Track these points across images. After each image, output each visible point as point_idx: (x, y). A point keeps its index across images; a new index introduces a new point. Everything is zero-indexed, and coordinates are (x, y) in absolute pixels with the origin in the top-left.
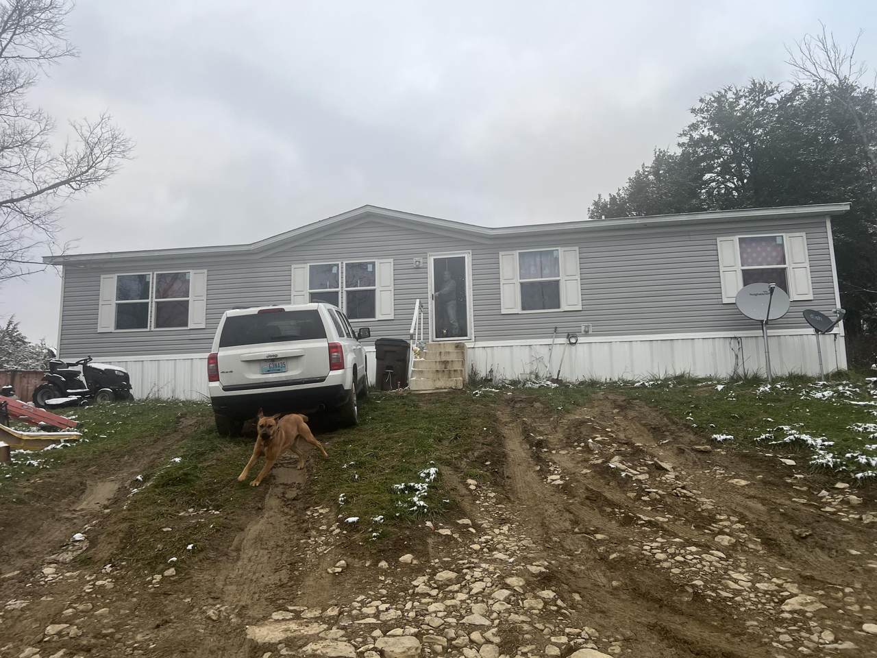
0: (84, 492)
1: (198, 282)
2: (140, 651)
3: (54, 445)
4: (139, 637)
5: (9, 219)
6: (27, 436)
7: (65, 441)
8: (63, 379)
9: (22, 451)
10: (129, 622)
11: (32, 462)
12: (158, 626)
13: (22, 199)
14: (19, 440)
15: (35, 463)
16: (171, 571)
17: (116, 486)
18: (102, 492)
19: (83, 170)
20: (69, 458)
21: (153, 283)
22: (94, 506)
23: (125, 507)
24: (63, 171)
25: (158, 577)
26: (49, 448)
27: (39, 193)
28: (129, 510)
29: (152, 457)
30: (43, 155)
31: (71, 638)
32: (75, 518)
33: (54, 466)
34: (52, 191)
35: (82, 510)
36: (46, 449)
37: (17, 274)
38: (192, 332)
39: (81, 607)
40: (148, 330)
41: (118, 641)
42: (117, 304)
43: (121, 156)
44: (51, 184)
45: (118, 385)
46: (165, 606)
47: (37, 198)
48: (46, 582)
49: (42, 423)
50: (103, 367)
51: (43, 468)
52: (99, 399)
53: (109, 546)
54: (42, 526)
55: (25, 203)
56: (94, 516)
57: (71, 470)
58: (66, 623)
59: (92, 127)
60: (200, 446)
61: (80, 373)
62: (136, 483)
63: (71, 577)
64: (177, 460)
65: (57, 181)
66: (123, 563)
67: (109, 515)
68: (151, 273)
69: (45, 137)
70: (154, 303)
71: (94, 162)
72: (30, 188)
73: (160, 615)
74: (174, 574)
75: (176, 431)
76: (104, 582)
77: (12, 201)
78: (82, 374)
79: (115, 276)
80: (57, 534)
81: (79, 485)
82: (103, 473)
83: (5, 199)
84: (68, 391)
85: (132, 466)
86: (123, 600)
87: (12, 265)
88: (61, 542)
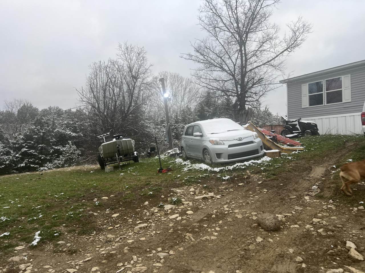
0: (311, 170)
1: (346, 81)
2: (356, 237)
3: (295, 152)
4: (354, 231)
5: (268, 69)
6: (285, 148)
7: (299, 150)
8: (291, 127)
9: (284, 153)
10: (348, 224)
11: (289, 157)
12: (362, 229)
13: (272, 60)
14: (283, 149)
15: (290, 158)
16: (362, 207)
17: (324, 169)
18: (318, 171)
19: (293, 43)
20: (302, 157)
21: (324, 85)
22: (317, 176)
23: (332, 178)
24: (285, 46)
25: (356, 209)
26: (293, 153)
27: (277, 56)
28: (334, 179)
29: (337, 159)
30: (277, 41)
31: (324, 225)
32: (311, 180)
33: (297, 160)
34: (281, 54)
35: (312, 177)
36: (292, 153)
37: (272, 89)
38: (344, 104)
39: (325, 214)
40: (324, 105)
41: (345, 231)
42: (309, 96)
43: (307, 32)
44: (281, 52)
45: (313, 129)
46: (363, 221)
47: (276, 58)
48: (307, 202)
49: (288, 143)
50: (306, 122)
51: (293, 160)
52: (305, 135)
53: (329, 193)
54: (299, 181)
55: (273, 61)
56: (318, 180)
57: (303, 162)
58: (320, 219)
59: (295, 24)
60: (360, 155)
61: (297, 124)
62: (333, 169)
63: (316, 202)
64: (350, 160)
65: (283, 50)
66: (337, 200)
67: (325, 180)
68: (323, 80)
69: (277, 34)
70: (325, 94)
71: (296, 38)
73: (361, 224)
74: (363, 209)
75: (345, 148)
76: (331, 206)
77: (268, 62)
78: (298, 125)
79: (307, 84)
80: (306, 184)
81: (309, 167)
82: (318, 163)
83: (266, 62)
84: (293, 132)
85: (328, 161)
86: (341, 215)
87: (270, 86)
88: (308, 188)
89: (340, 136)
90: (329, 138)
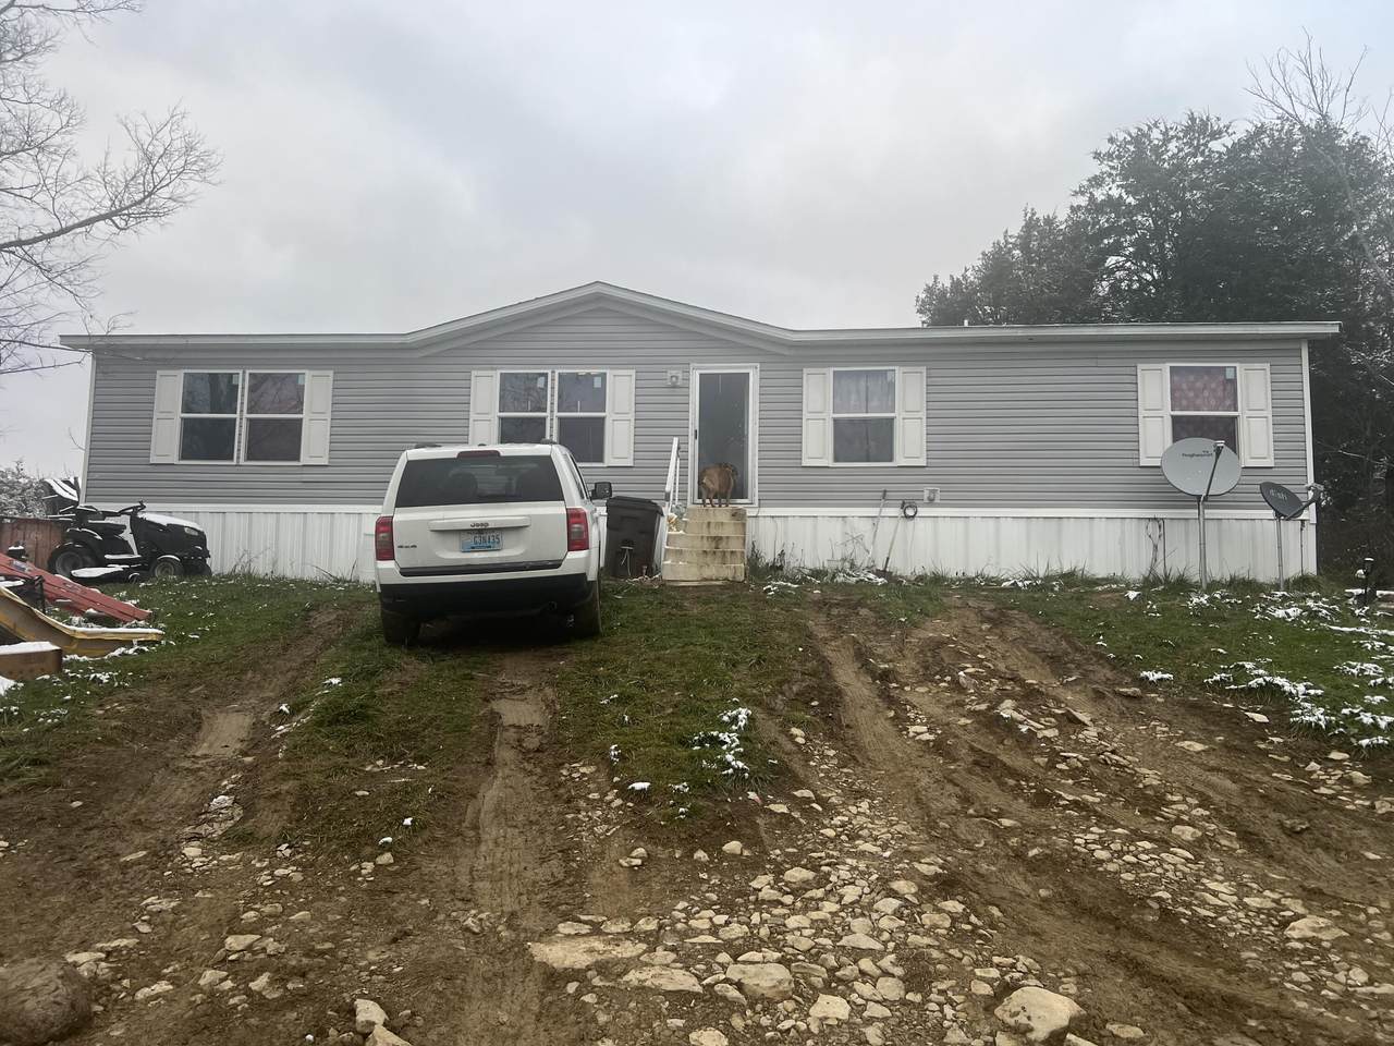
0: (199, 728)
1: (317, 390)
2: (381, 977)
3: (123, 649)
4: (372, 956)
5: (17, 274)
6: (83, 633)
7: (140, 643)
8: (99, 537)
9: (76, 657)
10: (349, 933)
11: (98, 675)
12: (395, 940)
13: (35, 240)
14: (70, 639)
15: (104, 678)
16: (387, 858)
17: (248, 720)
18: (227, 732)
19: (138, 197)
20: (156, 672)
21: (243, 388)
22: (223, 751)
23: (280, 755)
24: (101, 199)
25: (369, 866)
26: (117, 653)
27: (63, 231)
28: (288, 760)
29: (290, 674)
31: (269, 956)
32: (199, 769)
33: (136, 684)
34: (83, 229)
35: (205, 756)
36: (113, 654)
37: (32, 367)
38: (305, 470)
39: (267, 909)
40: (234, 463)
41: (344, 961)
42: (182, 419)
43: (197, 177)
44: (82, 219)
45: (188, 549)
46: (394, 910)
47: (58, 240)
48: (194, 869)
49: (91, 611)
50: (164, 520)
51: (119, 686)
52: (157, 573)
53: (276, 816)
54: (152, 780)
56: (231, 766)
57: (163, 693)
58: (251, 933)
59: (154, 130)
60: (366, 661)
61: (125, 527)
62: (280, 717)
63: (230, 862)
64: (335, 681)
65: (93, 214)
66: (306, 843)
67: (254, 767)
68: (241, 372)
69: (68, 138)
70: (244, 421)
71: (155, 187)
72: (47, 224)
73: (389, 923)
74: (392, 861)
75: (310, 633)
76: (286, 872)
77: (20, 243)
78: (128, 530)
79: (181, 374)
80: (181, 792)
81: (189, 715)
82: (222, 697)
83: (7, 240)
84: (107, 556)
85: (260, 687)
86: (324, 900)
88: (193, 807)
89: (286, 584)
90: (247, 588)
